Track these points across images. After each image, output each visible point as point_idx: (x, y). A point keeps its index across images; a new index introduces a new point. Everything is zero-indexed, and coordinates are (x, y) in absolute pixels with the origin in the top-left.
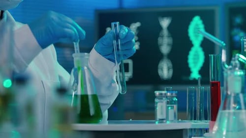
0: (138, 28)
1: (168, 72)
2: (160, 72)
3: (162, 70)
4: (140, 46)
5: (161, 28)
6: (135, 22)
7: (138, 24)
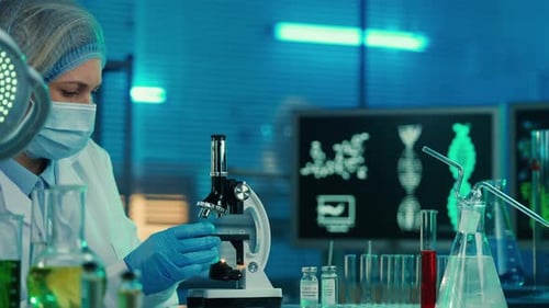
0: (365, 143)
1: (415, 219)
2: (400, 218)
3: (404, 214)
4: (368, 173)
5: (402, 146)
6: (360, 132)
7: (364, 136)
